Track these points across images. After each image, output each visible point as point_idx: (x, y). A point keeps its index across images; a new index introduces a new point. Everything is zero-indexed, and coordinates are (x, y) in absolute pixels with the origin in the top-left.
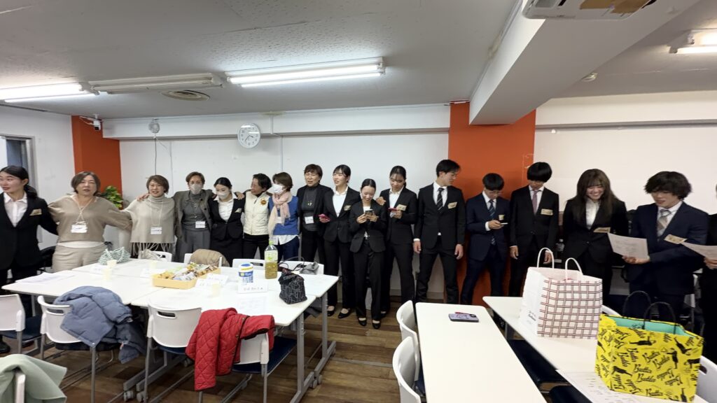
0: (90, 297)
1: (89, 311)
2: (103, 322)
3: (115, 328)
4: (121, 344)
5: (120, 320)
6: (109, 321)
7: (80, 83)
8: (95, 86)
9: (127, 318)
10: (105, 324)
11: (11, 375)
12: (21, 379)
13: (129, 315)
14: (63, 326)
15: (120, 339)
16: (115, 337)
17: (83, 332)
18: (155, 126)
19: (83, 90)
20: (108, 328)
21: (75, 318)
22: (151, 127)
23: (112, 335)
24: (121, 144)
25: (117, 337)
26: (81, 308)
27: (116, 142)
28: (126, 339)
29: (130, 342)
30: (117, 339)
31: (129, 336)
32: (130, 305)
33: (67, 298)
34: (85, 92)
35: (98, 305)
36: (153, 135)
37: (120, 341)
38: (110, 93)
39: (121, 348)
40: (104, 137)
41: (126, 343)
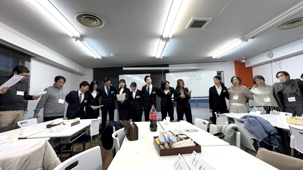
0: (256, 118)
1: (256, 124)
2: (263, 131)
3: (269, 137)
4: (273, 147)
5: (272, 133)
6: (266, 132)
7: (241, 39)
8: (247, 37)
9: (275, 133)
10: (264, 132)
11: (234, 131)
12: (238, 133)
13: (277, 132)
14: (245, 127)
15: (272, 144)
16: (269, 142)
17: (254, 133)
18: (271, 55)
19: (242, 41)
20: (266, 135)
21: (250, 125)
22: (269, 56)
23: (268, 140)
24: (253, 68)
25: (271, 142)
26: (252, 122)
27: (250, 69)
28: (276, 145)
29: (279, 147)
30: (271, 144)
31: (278, 144)
32: (276, 127)
33: (245, 117)
34: (243, 42)
35: (260, 123)
36: (270, 59)
37: (272, 145)
38: (253, 38)
39: (274, 148)
40: (246, 67)
41: (277, 147)
